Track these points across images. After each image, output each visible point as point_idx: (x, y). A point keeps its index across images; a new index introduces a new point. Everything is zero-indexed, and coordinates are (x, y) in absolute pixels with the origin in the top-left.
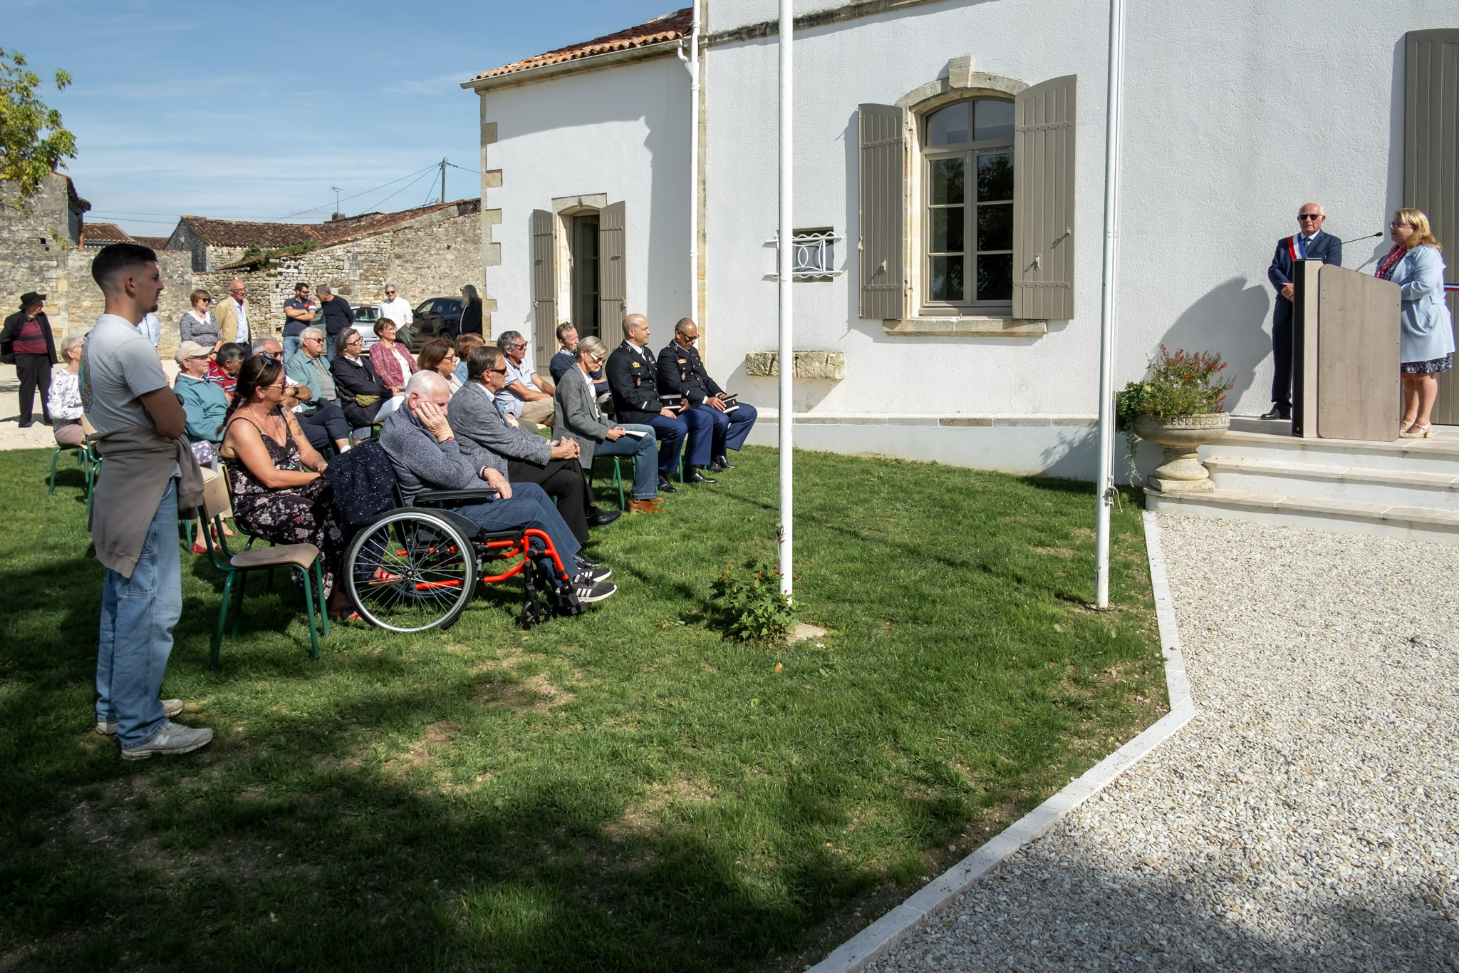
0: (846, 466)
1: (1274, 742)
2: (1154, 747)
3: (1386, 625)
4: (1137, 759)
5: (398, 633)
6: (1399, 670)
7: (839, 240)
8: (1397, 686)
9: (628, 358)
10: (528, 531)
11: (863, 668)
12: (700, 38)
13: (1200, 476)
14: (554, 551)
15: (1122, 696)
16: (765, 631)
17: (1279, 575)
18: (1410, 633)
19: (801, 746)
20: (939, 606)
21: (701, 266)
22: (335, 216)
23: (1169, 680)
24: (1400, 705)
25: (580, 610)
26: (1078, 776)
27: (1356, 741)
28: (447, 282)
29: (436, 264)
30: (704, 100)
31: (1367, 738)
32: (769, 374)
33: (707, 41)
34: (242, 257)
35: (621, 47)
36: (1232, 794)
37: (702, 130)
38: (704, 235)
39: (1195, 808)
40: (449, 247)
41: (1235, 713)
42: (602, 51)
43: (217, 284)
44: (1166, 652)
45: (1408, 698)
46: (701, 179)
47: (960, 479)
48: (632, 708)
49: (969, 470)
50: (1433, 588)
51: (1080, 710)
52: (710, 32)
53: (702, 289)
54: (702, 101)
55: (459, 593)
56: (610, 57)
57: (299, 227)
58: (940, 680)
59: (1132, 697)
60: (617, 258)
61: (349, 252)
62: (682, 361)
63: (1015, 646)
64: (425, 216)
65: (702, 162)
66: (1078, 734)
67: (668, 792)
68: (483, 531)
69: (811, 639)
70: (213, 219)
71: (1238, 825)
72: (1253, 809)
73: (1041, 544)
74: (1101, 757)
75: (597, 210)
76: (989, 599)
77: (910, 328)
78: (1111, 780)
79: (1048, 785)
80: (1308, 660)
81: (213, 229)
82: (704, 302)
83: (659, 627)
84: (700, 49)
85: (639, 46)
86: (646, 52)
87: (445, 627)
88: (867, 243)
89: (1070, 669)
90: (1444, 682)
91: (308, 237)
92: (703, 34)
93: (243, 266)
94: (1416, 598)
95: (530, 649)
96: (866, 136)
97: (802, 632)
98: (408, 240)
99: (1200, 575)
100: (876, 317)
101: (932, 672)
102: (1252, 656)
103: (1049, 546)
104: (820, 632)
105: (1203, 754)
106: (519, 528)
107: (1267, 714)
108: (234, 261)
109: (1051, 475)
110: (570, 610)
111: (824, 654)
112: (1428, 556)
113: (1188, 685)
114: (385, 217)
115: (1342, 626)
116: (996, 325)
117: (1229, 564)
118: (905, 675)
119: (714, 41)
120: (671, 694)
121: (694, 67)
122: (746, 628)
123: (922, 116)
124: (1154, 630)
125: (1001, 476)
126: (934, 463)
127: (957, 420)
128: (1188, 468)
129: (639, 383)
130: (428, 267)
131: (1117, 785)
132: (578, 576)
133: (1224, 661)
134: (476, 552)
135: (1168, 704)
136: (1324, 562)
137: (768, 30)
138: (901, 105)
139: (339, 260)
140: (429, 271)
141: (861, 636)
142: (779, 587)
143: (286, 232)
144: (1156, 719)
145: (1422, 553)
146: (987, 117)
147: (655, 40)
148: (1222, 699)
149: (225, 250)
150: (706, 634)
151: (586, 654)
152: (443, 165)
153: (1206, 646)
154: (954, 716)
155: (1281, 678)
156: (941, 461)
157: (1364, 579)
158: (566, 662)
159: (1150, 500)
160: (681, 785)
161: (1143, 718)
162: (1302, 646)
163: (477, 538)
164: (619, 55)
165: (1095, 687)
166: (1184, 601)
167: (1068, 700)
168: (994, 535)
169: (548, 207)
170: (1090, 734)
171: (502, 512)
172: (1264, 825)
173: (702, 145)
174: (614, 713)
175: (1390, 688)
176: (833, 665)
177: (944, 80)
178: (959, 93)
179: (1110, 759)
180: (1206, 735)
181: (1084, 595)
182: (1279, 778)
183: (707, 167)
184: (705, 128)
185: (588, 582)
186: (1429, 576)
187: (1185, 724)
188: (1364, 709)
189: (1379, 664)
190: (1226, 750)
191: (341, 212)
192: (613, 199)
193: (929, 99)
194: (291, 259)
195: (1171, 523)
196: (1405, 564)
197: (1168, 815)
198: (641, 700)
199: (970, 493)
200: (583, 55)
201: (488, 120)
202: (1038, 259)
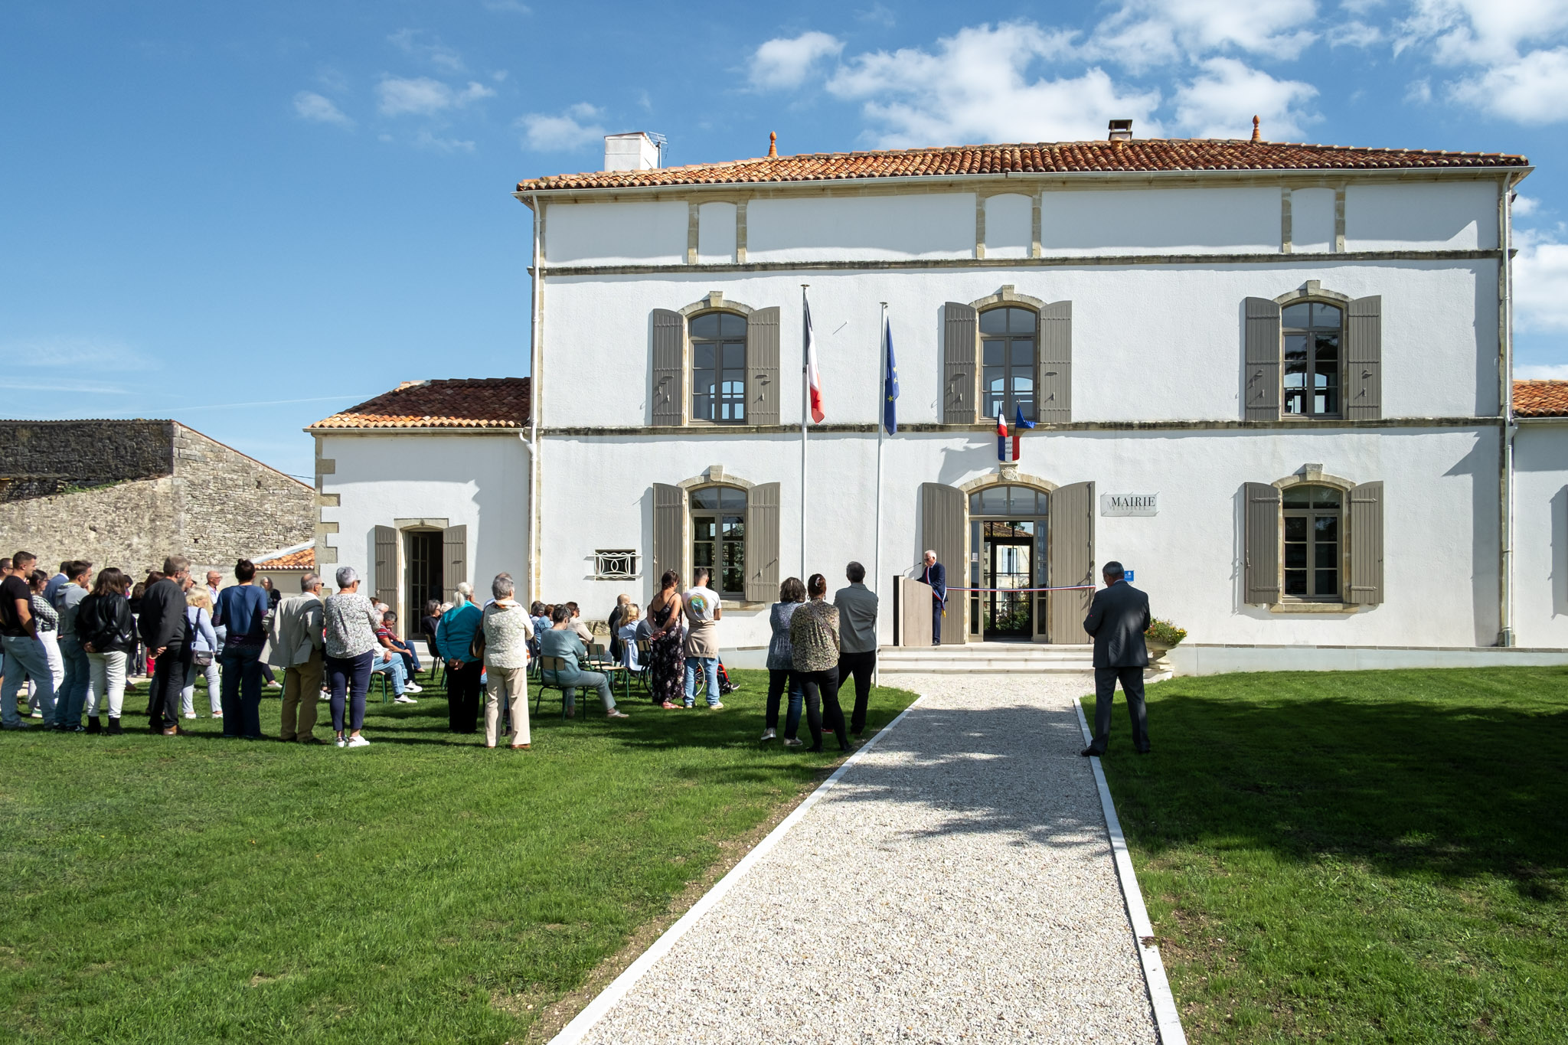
7: (639, 557)
12: (539, 429)
21: (539, 569)
33: (543, 432)
38: (539, 550)
52: (545, 426)
54: (539, 468)
60: (459, 562)
75: (440, 530)
84: (537, 436)
85: (485, 427)
86: (492, 432)
88: (659, 559)
92: (541, 427)
96: (659, 500)
116: (738, 605)
119: (549, 433)
121: (534, 446)
123: (690, 492)
138: (679, 486)
169: (392, 525)
177: (707, 475)
183: (541, 509)
184: (540, 485)
192: (455, 522)
193: (697, 484)
200: (433, 425)
201: (325, 457)
202: (761, 572)
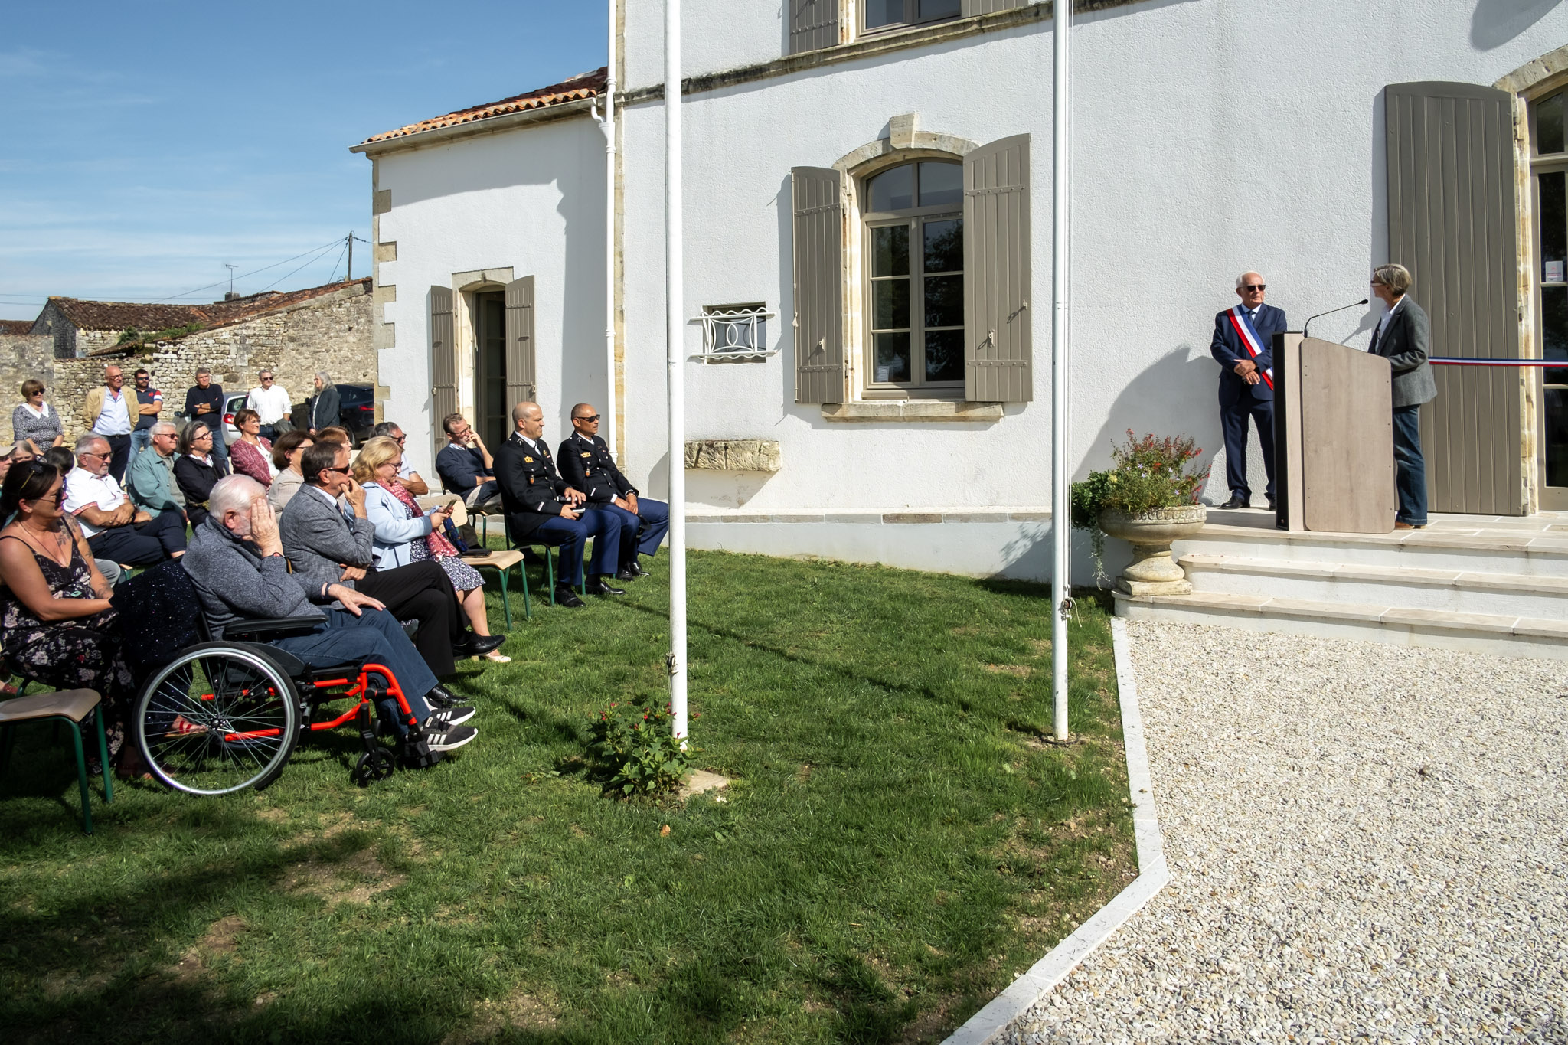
0: (777, 570)
1: (1266, 915)
2: (1119, 926)
3: (1391, 753)
4: (1098, 944)
5: (200, 796)
6: (1409, 811)
7: (772, 316)
8: (1407, 832)
9: (519, 452)
10: (366, 666)
11: (768, 827)
12: (616, 96)
13: (1174, 577)
14: (398, 690)
15: (1081, 857)
16: (651, 784)
18: (1418, 763)
19: (681, 941)
20: (868, 743)
21: (619, 347)
22: (228, 296)
23: (1138, 833)
24: (1412, 859)
25: (431, 761)
26: (1025, 970)
27: (1363, 909)
28: (348, 367)
29: (336, 348)
30: (621, 164)
31: (1375, 904)
32: (696, 466)
33: (623, 99)
34: (117, 341)
35: (528, 107)
36: (1214, 989)
37: (618, 197)
38: (622, 312)
39: (1169, 1011)
40: (350, 329)
41: (1217, 875)
42: (507, 111)
43: (84, 371)
44: (1135, 797)
45: (1420, 847)
46: (618, 250)
47: (905, 584)
48: (477, 891)
49: (917, 573)
50: (1440, 704)
51: (1031, 876)
52: (627, 89)
53: (619, 372)
54: (619, 165)
55: (278, 745)
56: (516, 117)
57: (184, 308)
58: (861, 842)
59: (1093, 857)
60: (525, 338)
61: (236, 335)
62: (586, 455)
63: (953, 793)
64: (326, 295)
65: (619, 232)
66: (1026, 911)
67: (502, 1012)
68: (309, 668)
69: (709, 792)
70: (85, 299)
71: (1221, 1035)
72: (1240, 1010)
73: (993, 660)
74: (1053, 943)
75: (503, 286)
76: (929, 733)
77: (852, 413)
78: (1064, 975)
79: (985, 984)
80: (1303, 802)
81: (85, 311)
82: (622, 386)
83: (527, 780)
84: (616, 108)
85: (548, 105)
86: (556, 111)
87: (261, 786)
88: (802, 319)
89: (1020, 822)
90: (1462, 825)
91: (194, 319)
92: (618, 92)
93: (118, 352)
94: (1422, 718)
95: (362, 814)
96: (800, 202)
97: (701, 783)
98: (304, 321)
99: (1176, 695)
100: (814, 401)
101: (852, 833)
102: (1236, 798)
103: (1002, 662)
104: (721, 782)
105: (1178, 933)
106: (357, 663)
107: (1255, 875)
108: (108, 346)
109: (1010, 577)
110: (419, 762)
111: (723, 812)
112: (1433, 665)
113: (1161, 839)
114: (283, 296)
115: (1340, 755)
116: (946, 408)
117: (1210, 680)
118: (819, 838)
119: (631, 99)
120: (527, 871)
121: (609, 127)
122: (628, 781)
123: (862, 179)
124: (1122, 767)
125: (953, 579)
126: (877, 565)
127: (903, 516)
128: (1161, 567)
129: (532, 480)
130: (327, 351)
131: (1072, 981)
132: (430, 719)
133: (1203, 805)
134: (299, 694)
135: (1137, 865)
136: (1317, 675)
137: (691, 87)
138: (839, 168)
139: (224, 344)
140: (327, 356)
141: (772, 785)
142: (670, 729)
143: (169, 313)
144: (1122, 887)
145: (1426, 661)
146: (933, 181)
147: (566, 99)
148: (1201, 856)
149: (98, 334)
150: (582, 787)
151: (430, 818)
152: (350, 240)
153: (1182, 785)
154: (874, 891)
155: (1271, 826)
156: (886, 562)
157: (1362, 696)
158: (403, 830)
159: (1119, 605)
160: (520, 1001)
161: (1106, 887)
162: (1294, 783)
163: (301, 676)
164: (526, 115)
165: (1050, 845)
166: (1157, 728)
167: (1016, 863)
168: (940, 651)
169: (448, 283)
170: (1040, 910)
171: (333, 644)
172: (1255, 1033)
173: (619, 213)
174: (452, 900)
175: (1399, 836)
176: (733, 826)
177: (885, 140)
178: (902, 154)
179: (1065, 945)
180: (1182, 907)
181: (1040, 725)
182: (1272, 964)
183: (625, 238)
184: (622, 194)
185: (442, 726)
186: (1435, 690)
187: (1157, 892)
188: (1370, 865)
189: (1384, 803)
190: (1207, 927)
191: (235, 292)
192: (520, 274)
193: (868, 161)
194: (169, 343)
195: (1143, 631)
196: (1408, 675)
197: (1135, 1024)
198: (488, 880)
199: (917, 601)
200: (486, 115)
201: (381, 187)
202: (992, 335)
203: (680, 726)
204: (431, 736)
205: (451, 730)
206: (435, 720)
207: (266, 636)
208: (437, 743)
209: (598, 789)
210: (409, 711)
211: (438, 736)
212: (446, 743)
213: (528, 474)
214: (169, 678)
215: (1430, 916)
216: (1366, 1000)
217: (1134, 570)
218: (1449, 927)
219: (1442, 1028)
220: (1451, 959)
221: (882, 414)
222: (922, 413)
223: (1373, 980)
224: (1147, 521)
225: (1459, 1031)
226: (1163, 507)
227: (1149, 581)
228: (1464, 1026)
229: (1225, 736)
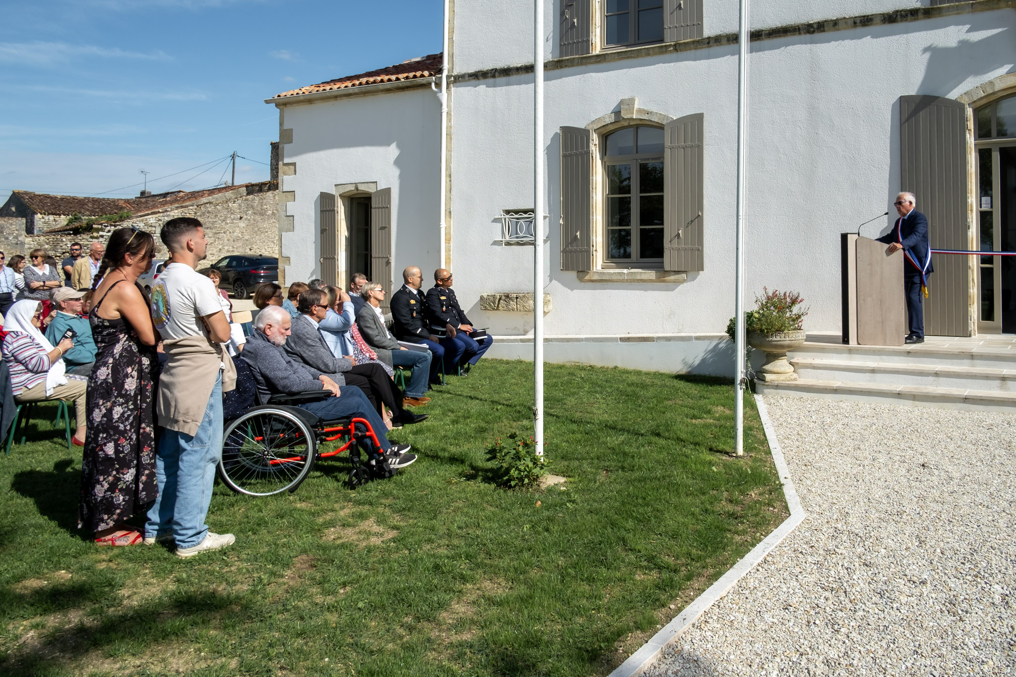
0: (557, 371)
1: (853, 529)
2: (784, 537)
3: (908, 457)
4: (775, 545)
6: (918, 483)
8: (918, 492)
9: (407, 297)
10: (354, 419)
11: (595, 501)
12: (448, 77)
13: (789, 371)
14: (373, 433)
15: (761, 508)
16: (526, 481)
17: (842, 430)
18: (921, 461)
19: (564, 552)
20: (637, 459)
21: (448, 234)
23: (787, 497)
24: (921, 503)
25: (391, 473)
26: (742, 558)
27: (900, 525)
28: (239, 244)
29: (231, 231)
30: (451, 119)
31: (905, 523)
32: (498, 309)
33: (452, 79)
35: (389, 80)
36: (834, 561)
37: (449, 140)
38: (449, 210)
39: (814, 571)
40: (241, 218)
41: (828, 514)
42: (375, 82)
43: (47, 244)
44: (782, 481)
45: (924, 499)
46: (448, 174)
47: (635, 377)
48: (441, 538)
49: (641, 372)
50: (930, 434)
51: (736, 518)
52: (455, 73)
53: (448, 250)
54: (449, 120)
55: (302, 466)
56: (381, 86)
57: (114, 201)
58: (648, 505)
59: (766, 508)
60: (384, 228)
62: (443, 298)
63: (690, 482)
64: (220, 194)
65: (448, 162)
66: (737, 533)
68: (321, 420)
69: (557, 485)
71: (839, 579)
72: (847, 568)
73: (694, 417)
74: (753, 545)
75: (370, 194)
76: (668, 453)
77: (596, 277)
78: (761, 558)
80: (866, 480)
81: (41, 201)
82: (450, 258)
83: (449, 482)
84: (448, 84)
85: (403, 80)
86: (408, 84)
87: (292, 490)
88: (566, 219)
89: (725, 494)
90: (944, 488)
91: (122, 208)
92: (449, 74)
93: (67, 230)
94: (922, 441)
95: (359, 503)
96: (565, 148)
97: (550, 480)
98: (209, 212)
99: (795, 433)
100: (573, 270)
101: (640, 501)
102: (833, 480)
103: (700, 418)
104: (562, 480)
105: (814, 539)
106: (348, 417)
107: (847, 513)
108: (59, 226)
110: (384, 474)
111: (567, 493)
112: (926, 416)
113: (798, 499)
114: (187, 194)
115: (882, 459)
116: (651, 275)
117: (812, 425)
118: (623, 503)
119: (457, 80)
120: (467, 526)
121: (443, 96)
122: (514, 479)
123: (602, 136)
124: (773, 467)
126: (616, 367)
127: (631, 338)
128: (781, 366)
129: (414, 314)
131: (765, 561)
132: (389, 450)
133: (817, 484)
134: (316, 436)
135: (789, 511)
136: (867, 421)
138: (589, 128)
141: (590, 481)
142: (535, 450)
143: (103, 204)
144: (783, 521)
145: (922, 414)
146: (647, 138)
147: (415, 77)
148: (820, 506)
149: (51, 217)
150: (483, 486)
151: (400, 503)
152: (233, 157)
153: (805, 475)
154: (659, 527)
155: (853, 492)
156: (621, 366)
157: (891, 430)
158: (387, 510)
160: (486, 584)
161: (775, 521)
162: (861, 472)
163: (317, 425)
164: (387, 85)
165: (743, 504)
166: (788, 449)
167: (728, 512)
168: (664, 413)
169: (332, 190)
170: (744, 532)
171: (335, 406)
172: (855, 577)
173: (449, 150)
174: (430, 541)
175: (914, 494)
176: (575, 500)
177: (617, 113)
178: (627, 122)
179: (760, 546)
180: (813, 528)
181: (727, 448)
182: (860, 550)
183: (452, 166)
184: (451, 138)
185: (396, 454)
186: (928, 427)
187: (800, 522)
188: (901, 507)
189: (906, 480)
190: (827, 536)
192: (382, 186)
193: (606, 125)
194: (111, 226)
195: (772, 401)
196: (913, 420)
197: (799, 576)
198: (446, 532)
199: (644, 386)
200: (361, 84)
201: (286, 127)
202: (680, 232)
203: (540, 449)
204: (390, 460)
205: (402, 456)
206: (392, 451)
207: (295, 403)
208: (394, 463)
209: (493, 486)
210: (379, 445)
211: (394, 460)
212: (399, 463)
213: (412, 310)
214: (238, 427)
215: (930, 527)
216: (905, 562)
217: (767, 367)
218: (940, 531)
219: (939, 571)
220: (942, 544)
221: (614, 278)
222: (638, 277)
223: (907, 554)
224: (774, 339)
225: (947, 572)
226: (783, 331)
227: (775, 373)
228: (949, 569)
229: (823, 451)
